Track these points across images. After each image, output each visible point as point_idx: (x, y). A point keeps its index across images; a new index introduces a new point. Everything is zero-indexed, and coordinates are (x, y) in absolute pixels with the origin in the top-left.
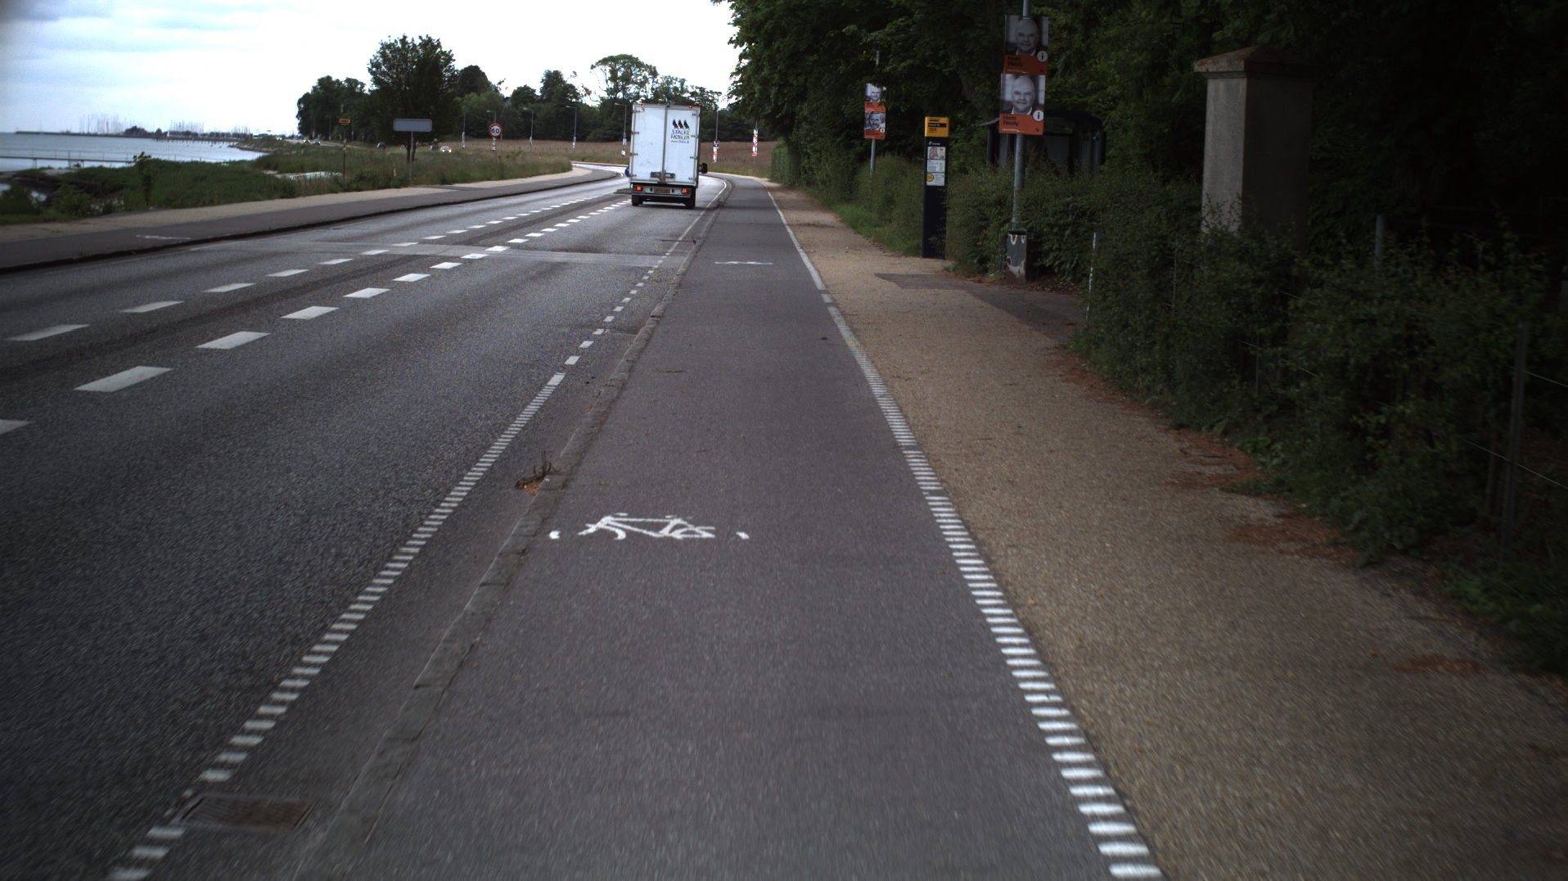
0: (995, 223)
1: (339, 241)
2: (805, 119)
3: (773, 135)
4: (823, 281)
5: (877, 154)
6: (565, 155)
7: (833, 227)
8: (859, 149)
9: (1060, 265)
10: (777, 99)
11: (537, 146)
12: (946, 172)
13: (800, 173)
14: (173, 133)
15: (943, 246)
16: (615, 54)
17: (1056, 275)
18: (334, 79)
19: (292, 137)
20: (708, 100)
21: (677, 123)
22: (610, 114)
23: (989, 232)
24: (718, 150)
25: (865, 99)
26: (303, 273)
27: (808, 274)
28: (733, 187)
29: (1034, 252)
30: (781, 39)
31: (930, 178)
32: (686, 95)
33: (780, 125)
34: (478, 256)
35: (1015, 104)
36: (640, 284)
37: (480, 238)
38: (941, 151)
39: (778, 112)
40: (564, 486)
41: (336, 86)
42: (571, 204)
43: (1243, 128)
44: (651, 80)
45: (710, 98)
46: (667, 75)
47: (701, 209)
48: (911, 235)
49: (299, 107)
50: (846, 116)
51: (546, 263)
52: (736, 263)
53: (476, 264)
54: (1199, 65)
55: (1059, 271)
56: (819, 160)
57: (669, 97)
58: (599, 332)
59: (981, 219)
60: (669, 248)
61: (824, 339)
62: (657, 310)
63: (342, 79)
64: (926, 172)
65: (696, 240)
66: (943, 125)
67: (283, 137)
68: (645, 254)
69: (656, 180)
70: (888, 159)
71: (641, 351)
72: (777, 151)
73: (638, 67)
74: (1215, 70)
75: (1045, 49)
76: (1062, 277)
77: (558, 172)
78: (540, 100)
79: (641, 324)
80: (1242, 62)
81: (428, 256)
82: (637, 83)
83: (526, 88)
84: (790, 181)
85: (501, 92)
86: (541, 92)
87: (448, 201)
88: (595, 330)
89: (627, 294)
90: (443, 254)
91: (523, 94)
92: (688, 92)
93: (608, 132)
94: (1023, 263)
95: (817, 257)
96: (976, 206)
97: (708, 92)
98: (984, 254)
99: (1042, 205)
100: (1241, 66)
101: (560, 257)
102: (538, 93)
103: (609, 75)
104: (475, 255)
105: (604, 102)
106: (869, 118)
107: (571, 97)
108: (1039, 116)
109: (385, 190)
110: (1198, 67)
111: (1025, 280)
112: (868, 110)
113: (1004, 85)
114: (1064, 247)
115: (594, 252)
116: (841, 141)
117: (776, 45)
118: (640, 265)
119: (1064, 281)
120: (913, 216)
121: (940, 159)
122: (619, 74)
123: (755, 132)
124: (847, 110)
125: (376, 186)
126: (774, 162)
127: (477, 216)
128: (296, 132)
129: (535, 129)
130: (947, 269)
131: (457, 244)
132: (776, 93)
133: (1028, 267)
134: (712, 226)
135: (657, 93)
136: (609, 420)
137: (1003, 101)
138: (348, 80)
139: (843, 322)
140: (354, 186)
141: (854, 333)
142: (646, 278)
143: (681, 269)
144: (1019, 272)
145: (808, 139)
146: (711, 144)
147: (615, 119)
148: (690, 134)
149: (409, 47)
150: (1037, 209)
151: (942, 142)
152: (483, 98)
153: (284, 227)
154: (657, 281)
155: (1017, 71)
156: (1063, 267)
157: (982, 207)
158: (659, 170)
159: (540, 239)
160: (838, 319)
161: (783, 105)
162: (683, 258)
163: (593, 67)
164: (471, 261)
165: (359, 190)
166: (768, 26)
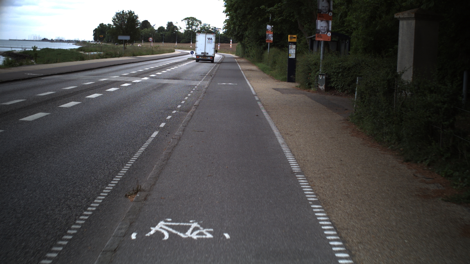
0: (314, 71)
1: (93, 75)
2: (247, 36)
3: (237, 41)
4: (255, 91)
5: (270, 47)
6: (173, 47)
7: (256, 71)
8: (264, 46)
9: (337, 86)
10: (238, 30)
11: (165, 45)
12: (296, 54)
13: (245, 53)
14: (56, 40)
15: (295, 79)
16: (189, 17)
17: (335, 89)
18: (104, 24)
19: (92, 41)
20: (217, 31)
21: (209, 38)
22: (187, 35)
23: (312, 74)
24: (220, 46)
25: (266, 30)
26: (75, 88)
27: (249, 88)
28: (224, 57)
29: (328, 81)
30: (240, 10)
31: (290, 55)
32: (210, 29)
33: (239, 38)
34: (138, 81)
35: (321, 30)
36: (192, 92)
37: (141, 74)
38: (294, 47)
39: (238, 34)
40: (145, 199)
41: (105, 26)
42: (173, 63)
43: (414, 38)
44: (200, 25)
45: (217, 30)
46: (204, 23)
47: (215, 63)
48: (282, 74)
49: (94, 33)
50: (260, 35)
51: (161, 84)
52: (225, 84)
53: (137, 84)
54: (396, 15)
55: (337, 88)
56: (251, 49)
57: (206, 30)
58: (174, 112)
59: (309, 70)
60: (203, 78)
61: (257, 116)
62: (196, 103)
63: (107, 24)
64: (289, 54)
65: (212, 75)
66: (295, 38)
67: (89, 41)
68: (194, 80)
69: (203, 55)
70: (274, 49)
71: (189, 121)
72: (238, 46)
73: (196, 21)
74: (403, 17)
75: (331, 11)
76: (337, 90)
77: (170, 53)
78: (166, 31)
79: (190, 109)
80: (414, 14)
81: (121, 81)
82: (195, 25)
83: (162, 27)
84: (242, 55)
85: (154, 28)
86: (167, 28)
87: (134, 62)
88: (173, 111)
89: (187, 96)
90: (126, 80)
91: (161, 29)
92: (211, 28)
93: (187, 40)
94: (324, 85)
95: (252, 82)
96: (307, 65)
97: (217, 28)
98: (310, 82)
99: (331, 65)
100: (413, 15)
101: (166, 81)
102: (166, 28)
103: (187, 23)
104: (137, 81)
105: (186, 31)
106: (268, 36)
107: (175, 30)
108: (329, 34)
109: (114, 58)
110: (396, 16)
111: (324, 91)
112: (267, 33)
113: (317, 24)
114: (338, 80)
115: (178, 80)
116: (258, 43)
117: (238, 12)
118: (192, 85)
119: (339, 92)
120: (283, 68)
121: (294, 49)
122: (190, 23)
123: (231, 40)
124: (260, 33)
125: (112, 57)
126: (237, 49)
127: (142, 67)
128: (93, 40)
129: (164, 39)
130: (297, 87)
131: (132, 76)
132: (238, 28)
133: (326, 87)
134: (217, 70)
135: (201, 29)
136: (171, 157)
137: (317, 29)
138: (108, 24)
139: (264, 108)
140: (105, 57)
141: (268, 113)
142: (194, 89)
143: (206, 86)
144: (322, 88)
145: (248, 43)
146: (218, 44)
147: (189, 36)
148: (213, 42)
149: (125, 14)
150: (329, 67)
151: (294, 43)
152: (149, 30)
153: (77, 70)
154: (198, 91)
155: (322, 19)
156: (338, 87)
157: (309, 66)
158: (204, 52)
159: (161, 75)
160: (261, 107)
161: (240, 32)
162: (207, 82)
163: (182, 21)
164: (135, 83)
165: (106, 58)
166: (236, 6)
